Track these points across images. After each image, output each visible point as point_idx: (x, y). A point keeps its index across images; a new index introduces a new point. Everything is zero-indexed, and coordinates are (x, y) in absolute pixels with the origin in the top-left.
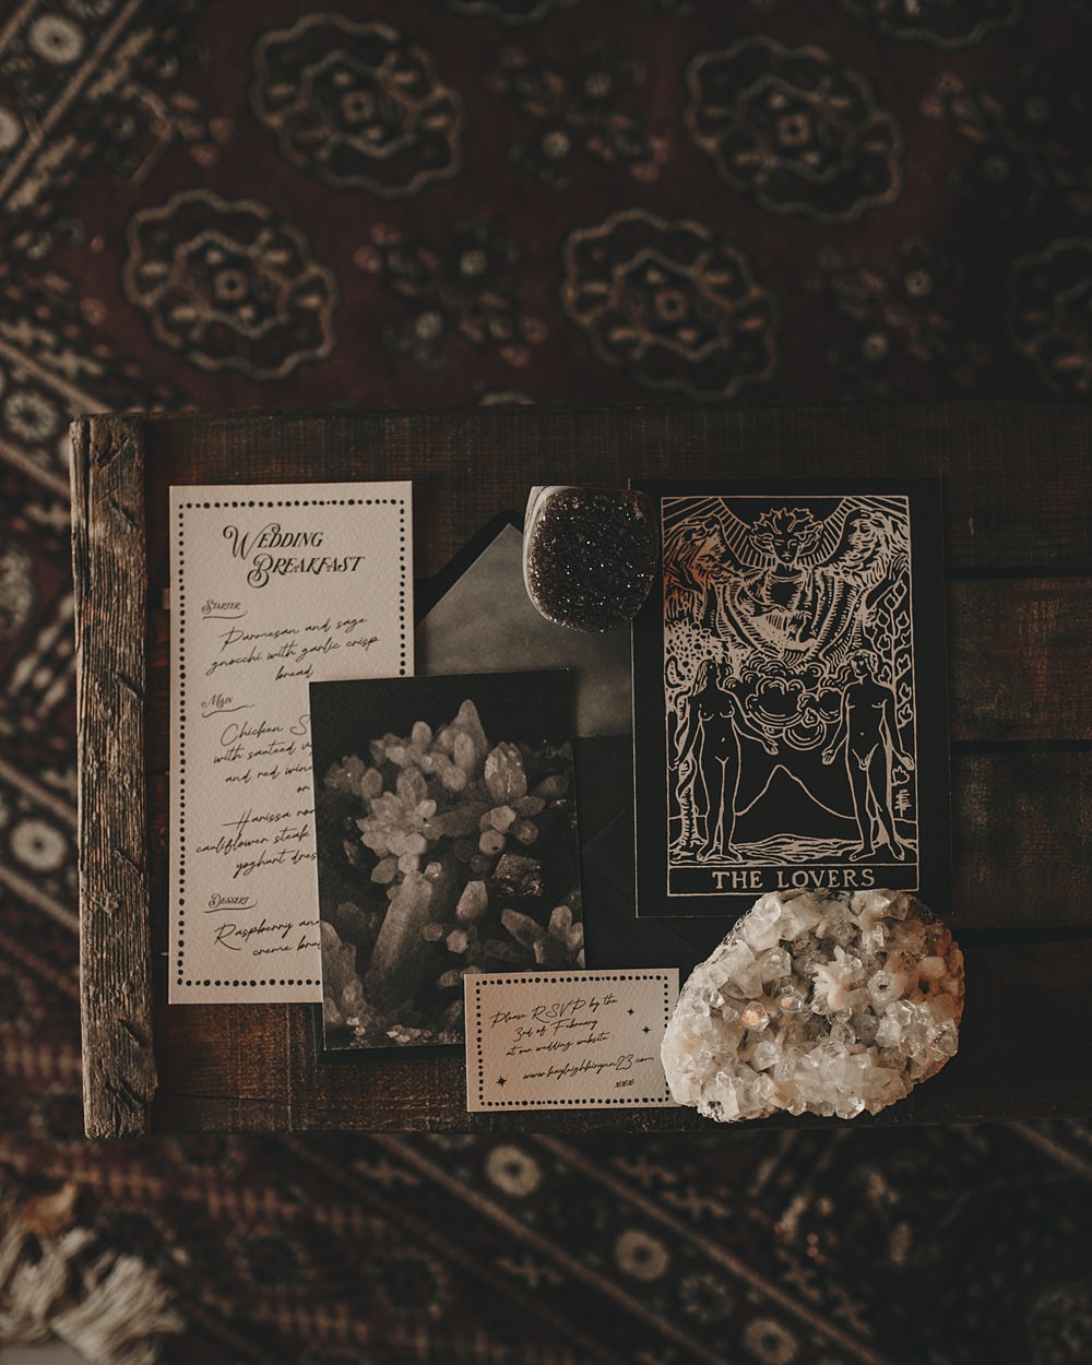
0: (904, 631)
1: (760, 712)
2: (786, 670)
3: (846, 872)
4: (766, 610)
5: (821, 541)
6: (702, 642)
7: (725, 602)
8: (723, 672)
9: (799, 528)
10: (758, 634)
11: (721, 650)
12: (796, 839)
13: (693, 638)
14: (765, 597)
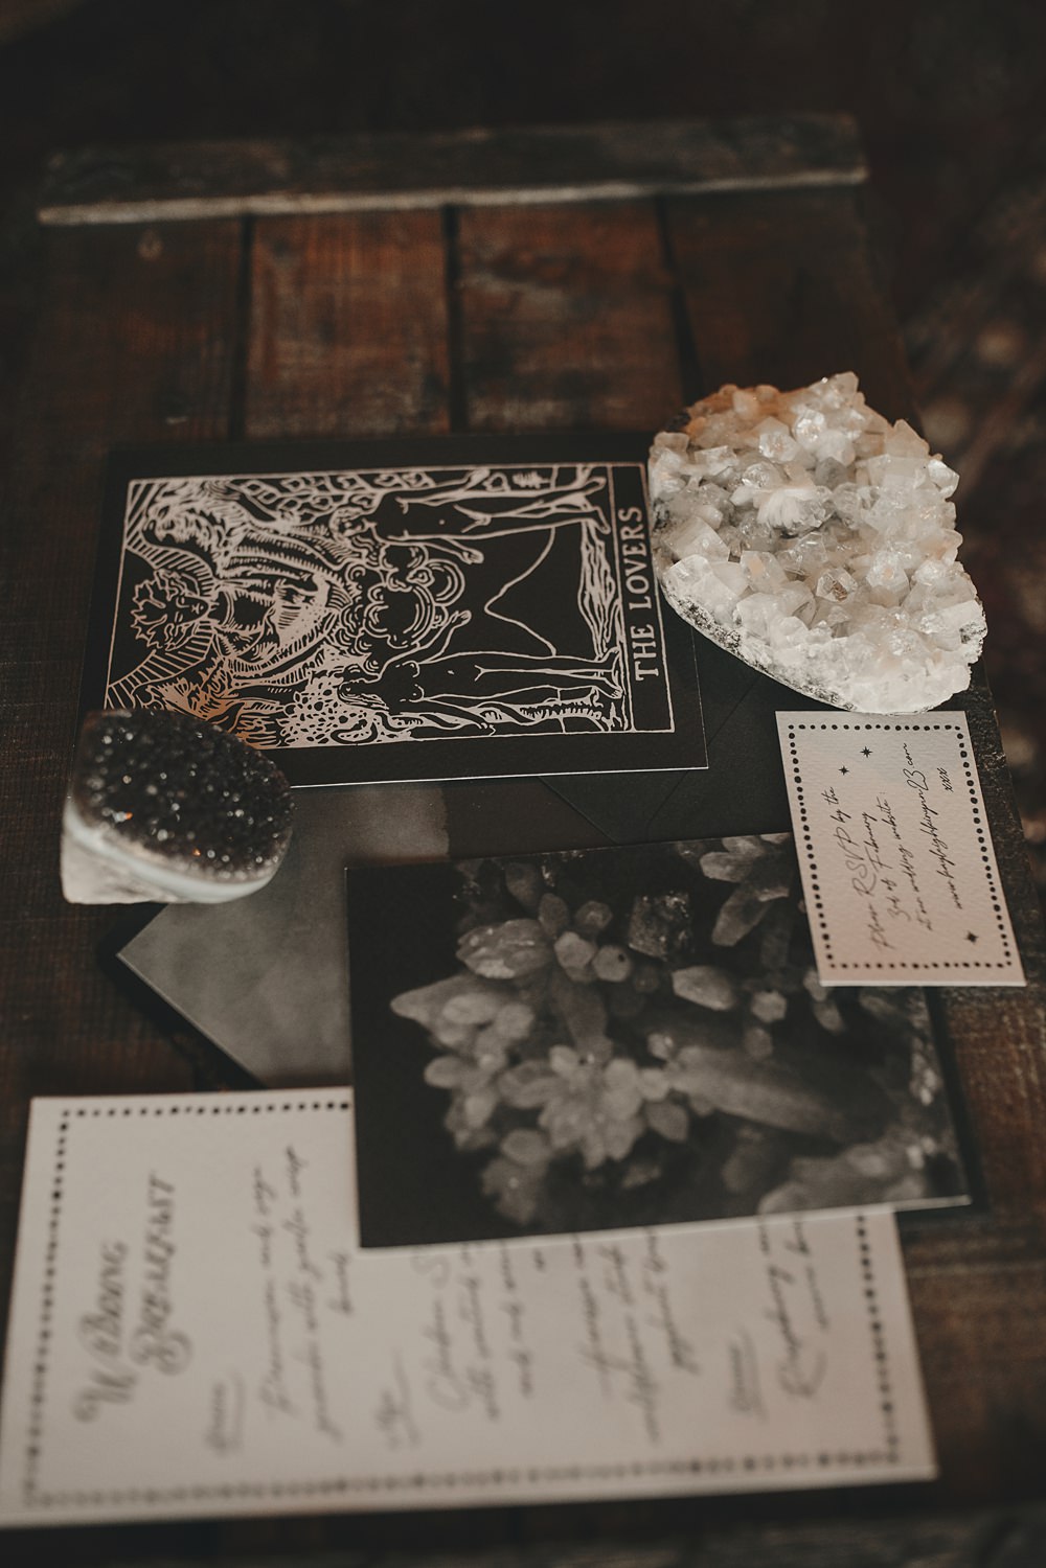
0: (307, 482)
1: (413, 632)
2: (355, 605)
3: (624, 537)
4: (271, 630)
5: (180, 572)
6: (313, 702)
7: (257, 676)
8: (356, 676)
9: (160, 595)
10: (305, 637)
11: (324, 679)
12: (584, 589)
13: (306, 711)
14: (253, 631)
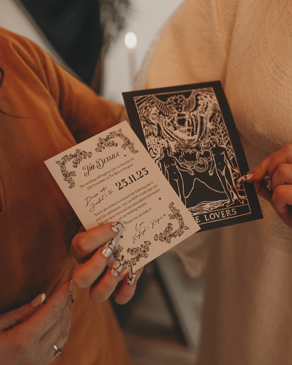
0: (224, 128)
1: (185, 161)
2: (190, 146)
3: (226, 211)
4: (177, 128)
5: (189, 104)
6: (159, 141)
7: (164, 127)
8: (169, 150)
9: (181, 101)
10: (177, 136)
11: (166, 143)
12: (208, 203)
13: (156, 141)
14: (176, 124)
